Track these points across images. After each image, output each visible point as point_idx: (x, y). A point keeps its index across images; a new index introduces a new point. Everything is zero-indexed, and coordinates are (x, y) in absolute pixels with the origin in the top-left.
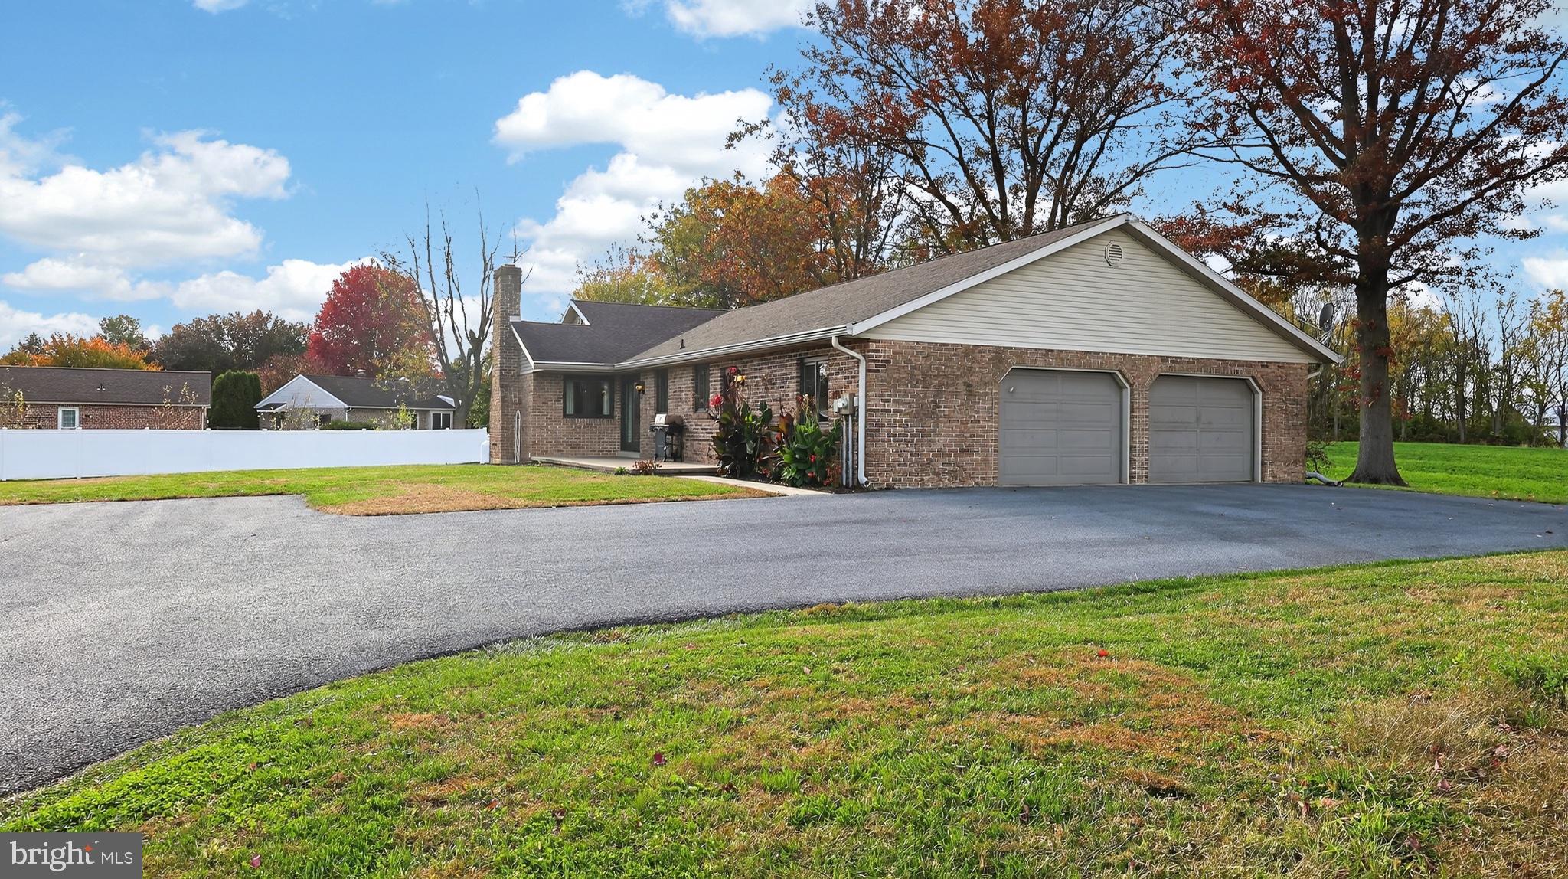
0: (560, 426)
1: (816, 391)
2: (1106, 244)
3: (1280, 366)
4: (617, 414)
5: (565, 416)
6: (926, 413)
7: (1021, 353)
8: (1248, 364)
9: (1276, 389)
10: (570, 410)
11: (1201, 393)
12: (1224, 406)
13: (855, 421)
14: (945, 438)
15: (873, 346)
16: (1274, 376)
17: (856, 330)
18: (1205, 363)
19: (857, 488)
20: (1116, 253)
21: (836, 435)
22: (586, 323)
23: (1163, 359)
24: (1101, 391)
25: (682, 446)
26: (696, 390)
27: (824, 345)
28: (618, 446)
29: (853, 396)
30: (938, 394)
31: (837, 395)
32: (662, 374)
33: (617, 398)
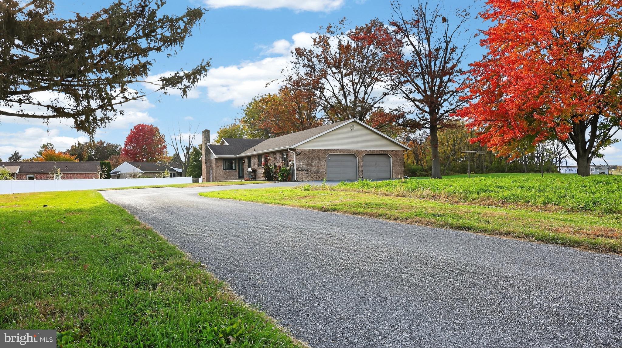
0: (222, 172)
1: (286, 161)
2: (351, 125)
3: (396, 151)
4: (237, 168)
5: (224, 170)
6: (310, 164)
7: (331, 151)
8: (388, 151)
9: (395, 156)
10: (225, 168)
11: (376, 158)
12: (382, 161)
13: (294, 167)
14: (314, 169)
15: (297, 150)
16: (395, 154)
17: (292, 147)
18: (377, 151)
19: (295, 181)
20: (353, 127)
21: (290, 170)
22: (227, 144)
23: (366, 151)
24: (351, 159)
25: (255, 176)
26: (259, 161)
27: (286, 150)
28: (238, 177)
29: (293, 161)
30: (312, 160)
31: (290, 161)
32: (249, 158)
33: (237, 165)
